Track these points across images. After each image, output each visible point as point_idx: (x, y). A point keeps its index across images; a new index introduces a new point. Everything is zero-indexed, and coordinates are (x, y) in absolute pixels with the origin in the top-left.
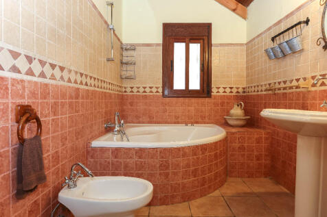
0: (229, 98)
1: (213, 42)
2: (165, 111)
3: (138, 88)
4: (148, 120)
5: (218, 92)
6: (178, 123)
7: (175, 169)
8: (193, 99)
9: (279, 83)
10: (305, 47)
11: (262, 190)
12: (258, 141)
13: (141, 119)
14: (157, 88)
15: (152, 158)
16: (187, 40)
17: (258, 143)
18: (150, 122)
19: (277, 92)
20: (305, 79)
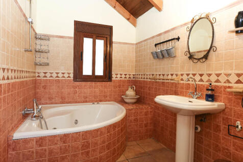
0: (124, 81)
1: (113, 40)
2: (76, 93)
3: (51, 73)
4: (61, 100)
5: (116, 77)
6: (86, 102)
7: (95, 147)
8: (99, 83)
9: (160, 75)
10: (177, 55)
11: (151, 149)
12: (146, 114)
13: (53, 101)
14: (69, 74)
15: (75, 141)
16: (94, 37)
17: (146, 115)
18: (62, 103)
19: (158, 80)
20: (177, 75)
